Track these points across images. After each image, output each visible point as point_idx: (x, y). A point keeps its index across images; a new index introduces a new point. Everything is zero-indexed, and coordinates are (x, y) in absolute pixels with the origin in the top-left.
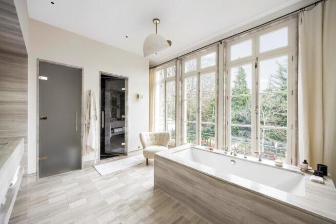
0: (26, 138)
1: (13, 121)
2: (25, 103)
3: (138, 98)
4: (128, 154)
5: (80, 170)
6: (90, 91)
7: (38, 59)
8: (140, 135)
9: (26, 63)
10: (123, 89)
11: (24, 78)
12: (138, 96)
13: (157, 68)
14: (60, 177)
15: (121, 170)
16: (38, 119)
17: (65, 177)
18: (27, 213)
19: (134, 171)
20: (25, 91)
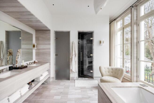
0: (50, 62)
1: (47, 56)
2: (50, 49)
3: (100, 43)
4: (94, 78)
5: (69, 81)
6: (73, 42)
7: (54, 31)
8: (100, 67)
9: (50, 33)
10: (91, 39)
11: (49, 39)
12: (100, 42)
13: (117, 20)
14: (61, 81)
15: (85, 87)
16: (55, 55)
17: (62, 82)
18: (42, 93)
19: (92, 90)
20: (50, 44)
